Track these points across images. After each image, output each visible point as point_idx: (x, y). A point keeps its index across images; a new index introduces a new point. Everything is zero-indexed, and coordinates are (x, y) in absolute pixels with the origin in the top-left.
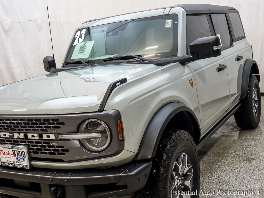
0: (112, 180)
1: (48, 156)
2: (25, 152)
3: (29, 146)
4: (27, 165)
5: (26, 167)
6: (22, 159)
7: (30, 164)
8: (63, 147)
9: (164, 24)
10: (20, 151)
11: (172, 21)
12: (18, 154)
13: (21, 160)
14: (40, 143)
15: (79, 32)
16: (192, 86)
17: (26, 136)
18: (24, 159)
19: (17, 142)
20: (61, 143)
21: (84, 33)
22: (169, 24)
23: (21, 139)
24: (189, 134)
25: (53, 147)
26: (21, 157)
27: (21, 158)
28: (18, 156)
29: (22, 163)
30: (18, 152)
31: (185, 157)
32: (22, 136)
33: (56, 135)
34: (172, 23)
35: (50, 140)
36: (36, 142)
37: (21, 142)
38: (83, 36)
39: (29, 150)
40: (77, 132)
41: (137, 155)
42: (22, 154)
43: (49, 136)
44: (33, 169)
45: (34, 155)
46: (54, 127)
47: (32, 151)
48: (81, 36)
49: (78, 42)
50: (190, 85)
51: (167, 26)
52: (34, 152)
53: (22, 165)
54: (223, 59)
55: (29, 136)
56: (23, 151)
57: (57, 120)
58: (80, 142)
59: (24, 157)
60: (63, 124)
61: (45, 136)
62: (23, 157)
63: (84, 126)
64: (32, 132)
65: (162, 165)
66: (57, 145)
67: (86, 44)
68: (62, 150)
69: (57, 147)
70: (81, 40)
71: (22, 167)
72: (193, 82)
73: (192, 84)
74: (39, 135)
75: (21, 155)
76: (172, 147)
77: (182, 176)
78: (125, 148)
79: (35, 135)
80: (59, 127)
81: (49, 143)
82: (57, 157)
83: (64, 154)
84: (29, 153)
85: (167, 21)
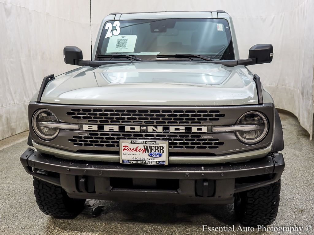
0: (267, 171)
1: (196, 150)
2: (165, 147)
3: (170, 140)
4: (165, 162)
5: (163, 163)
8: (217, 140)
10: (156, 146)
13: (157, 156)
14: (187, 136)
15: (110, 23)
18: (161, 155)
19: (152, 136)
21: (118, 25)
22: (220, 28)
25: (205, 140)
27: (156, 154)
28: (151, 152)
29: (157, 159)
30: (152, 147)
33: (210, 127)
34: (223, 27)
36: (181, 136)
37: (158, 136)
38: (118, 28)
40: (234, 124)
43: (201, 129)
45: (174, 150)
46: (211, 119)
48: (114, 29)
49: (113, 35)
52: (177, 147)
56: (160, 147)
57: (217, 112)
59: (162, 152)
60: (223, 115)
61: (194, 129)
62: (160, 152)
64: (178, 124)
66: (210, 138)
67: (125, 38)
68: (216, 144)
70: (116, 33)
71: (158, 164)
74: (187, 128)
75: (157, 151)
79: (180, 128)
80: (218, 119)
81: (199, 136)
83: (217, 147)
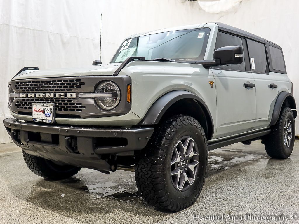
0: (115, 134)
1: (69, 112)
2: (52, 109)
3: (56, 103)
4: (51, 120)
5: (51, 122)
6: (49, 115)
7: (54, 119)
8: (81, 104)
9: (198, 35)
11: (204, 34)
12: (46, 111)
14: (65, 101)
15: (126, 41)
16: (212, 87)
17: (55, 95)
18: (50, 115)
19: (48, 100)
20: (80, 101)
21: (130, 42)
22: (201, 35)
23: (51, 98)
24: (199, 124)
25: (73, 104)
26: (48, 113)
29: (48, 118)
30: (47, 109)
31: (192, 143)
32: (52, 95)
33: (78, 93)
34: (204, 35)
35: (73, 98)
36: (62, 101)
37: (51, 101)
38: (129, 44)
39: (55, 107)
40: (94, 92)
41: (142, 120)
42: (49, 111)
43: (72, 95)
44: (55, 124)
45: (58, 112)
46: (77, 87)
47: (57, 108)
48: (127, 45)
49: (124, 49)
50: (210, 85)
51: (199, 37)
52: (59, 109)
53: (48, 120)
54: (253, 79)
55: (57, 95)
56: (50, 108)
57: (80, 80)
58: (95, 102)
59: (51, 113)
60: (84, 83)
61: (69, 95)
63: (101, 86)
64: (60, 91)
65: (165, 137)
66: (77, 102)
67: (129, 51)
68: (80, 107)
69: (77, 104)
70: (126, 47)
71: (48, 122)
72: (213, 84)
73: (212, 86)
74: (65, 94)
76: (177, 125)
77: (187, 160)
78: (131, 110)
79: (62, 94)
80: (80, 87)
81: (71, 101)
82: (75, 113)
83: (81, 110)
84: (55, 110)
85: (200, 33)
